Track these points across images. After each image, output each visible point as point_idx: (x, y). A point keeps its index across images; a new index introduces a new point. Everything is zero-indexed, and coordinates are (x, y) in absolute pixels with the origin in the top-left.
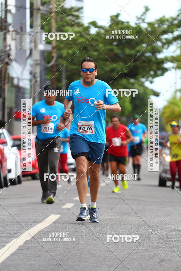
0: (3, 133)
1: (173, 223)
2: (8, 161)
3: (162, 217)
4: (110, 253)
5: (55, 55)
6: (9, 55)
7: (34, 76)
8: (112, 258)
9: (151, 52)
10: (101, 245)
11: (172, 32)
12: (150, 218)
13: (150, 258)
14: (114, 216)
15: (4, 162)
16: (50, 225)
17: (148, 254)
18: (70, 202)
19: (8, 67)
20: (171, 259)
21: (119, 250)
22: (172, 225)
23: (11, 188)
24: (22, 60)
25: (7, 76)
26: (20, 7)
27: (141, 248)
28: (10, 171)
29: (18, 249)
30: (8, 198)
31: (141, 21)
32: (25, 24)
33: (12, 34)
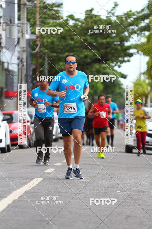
3: (128, 180)
5: (39, 43)
6: (0, 43)
7: (21, 61)
13: (118, 214)
20: (135, 216)
26: (10, 3)
28: (1, 141)
31: (111, 14)
32: (14, 17)
33: (3, 25)
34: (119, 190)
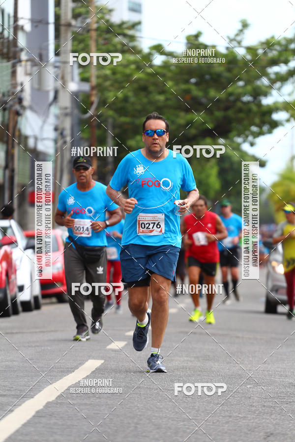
0: (11, 227)
1: (287, 373)
2: (18, 272)
3: (269, 364)
4: (185, 422)
5: (95, 99)
6: (20, 101)
7: (62, 134)
8: (188, 431)
9: (251, 96)
10: (169, 410)
11: (286, 62)
12: (249, 366)
13: (250, 430)
14: (191, 361)
15: (12, 273)
16: (87, 376)
17: (246, 424)
18: (119, 340)
19: (19, 119)
20: (284, 433)
21: (199, 418)
22: (286, 376)
23: (24, 316)
24: (41, 107)
25: (17, 133)
26: (39, 21)
27: (235, 415)
28: (21, 288)
29: (34, 416)
30: (20, 333)
31: (235, 44)
32: (47, 49)
33: (26, 66)
34: (252, 382)
